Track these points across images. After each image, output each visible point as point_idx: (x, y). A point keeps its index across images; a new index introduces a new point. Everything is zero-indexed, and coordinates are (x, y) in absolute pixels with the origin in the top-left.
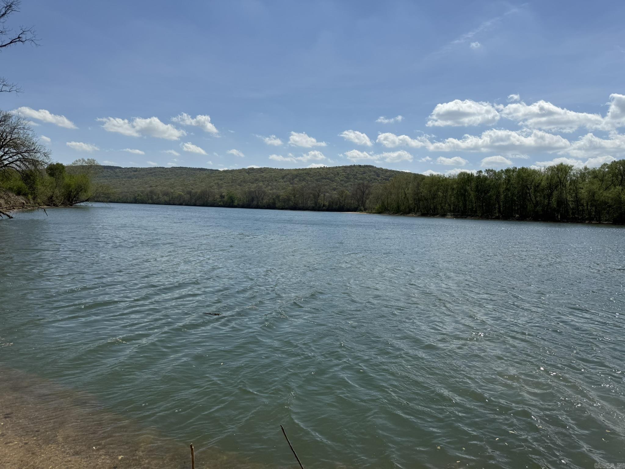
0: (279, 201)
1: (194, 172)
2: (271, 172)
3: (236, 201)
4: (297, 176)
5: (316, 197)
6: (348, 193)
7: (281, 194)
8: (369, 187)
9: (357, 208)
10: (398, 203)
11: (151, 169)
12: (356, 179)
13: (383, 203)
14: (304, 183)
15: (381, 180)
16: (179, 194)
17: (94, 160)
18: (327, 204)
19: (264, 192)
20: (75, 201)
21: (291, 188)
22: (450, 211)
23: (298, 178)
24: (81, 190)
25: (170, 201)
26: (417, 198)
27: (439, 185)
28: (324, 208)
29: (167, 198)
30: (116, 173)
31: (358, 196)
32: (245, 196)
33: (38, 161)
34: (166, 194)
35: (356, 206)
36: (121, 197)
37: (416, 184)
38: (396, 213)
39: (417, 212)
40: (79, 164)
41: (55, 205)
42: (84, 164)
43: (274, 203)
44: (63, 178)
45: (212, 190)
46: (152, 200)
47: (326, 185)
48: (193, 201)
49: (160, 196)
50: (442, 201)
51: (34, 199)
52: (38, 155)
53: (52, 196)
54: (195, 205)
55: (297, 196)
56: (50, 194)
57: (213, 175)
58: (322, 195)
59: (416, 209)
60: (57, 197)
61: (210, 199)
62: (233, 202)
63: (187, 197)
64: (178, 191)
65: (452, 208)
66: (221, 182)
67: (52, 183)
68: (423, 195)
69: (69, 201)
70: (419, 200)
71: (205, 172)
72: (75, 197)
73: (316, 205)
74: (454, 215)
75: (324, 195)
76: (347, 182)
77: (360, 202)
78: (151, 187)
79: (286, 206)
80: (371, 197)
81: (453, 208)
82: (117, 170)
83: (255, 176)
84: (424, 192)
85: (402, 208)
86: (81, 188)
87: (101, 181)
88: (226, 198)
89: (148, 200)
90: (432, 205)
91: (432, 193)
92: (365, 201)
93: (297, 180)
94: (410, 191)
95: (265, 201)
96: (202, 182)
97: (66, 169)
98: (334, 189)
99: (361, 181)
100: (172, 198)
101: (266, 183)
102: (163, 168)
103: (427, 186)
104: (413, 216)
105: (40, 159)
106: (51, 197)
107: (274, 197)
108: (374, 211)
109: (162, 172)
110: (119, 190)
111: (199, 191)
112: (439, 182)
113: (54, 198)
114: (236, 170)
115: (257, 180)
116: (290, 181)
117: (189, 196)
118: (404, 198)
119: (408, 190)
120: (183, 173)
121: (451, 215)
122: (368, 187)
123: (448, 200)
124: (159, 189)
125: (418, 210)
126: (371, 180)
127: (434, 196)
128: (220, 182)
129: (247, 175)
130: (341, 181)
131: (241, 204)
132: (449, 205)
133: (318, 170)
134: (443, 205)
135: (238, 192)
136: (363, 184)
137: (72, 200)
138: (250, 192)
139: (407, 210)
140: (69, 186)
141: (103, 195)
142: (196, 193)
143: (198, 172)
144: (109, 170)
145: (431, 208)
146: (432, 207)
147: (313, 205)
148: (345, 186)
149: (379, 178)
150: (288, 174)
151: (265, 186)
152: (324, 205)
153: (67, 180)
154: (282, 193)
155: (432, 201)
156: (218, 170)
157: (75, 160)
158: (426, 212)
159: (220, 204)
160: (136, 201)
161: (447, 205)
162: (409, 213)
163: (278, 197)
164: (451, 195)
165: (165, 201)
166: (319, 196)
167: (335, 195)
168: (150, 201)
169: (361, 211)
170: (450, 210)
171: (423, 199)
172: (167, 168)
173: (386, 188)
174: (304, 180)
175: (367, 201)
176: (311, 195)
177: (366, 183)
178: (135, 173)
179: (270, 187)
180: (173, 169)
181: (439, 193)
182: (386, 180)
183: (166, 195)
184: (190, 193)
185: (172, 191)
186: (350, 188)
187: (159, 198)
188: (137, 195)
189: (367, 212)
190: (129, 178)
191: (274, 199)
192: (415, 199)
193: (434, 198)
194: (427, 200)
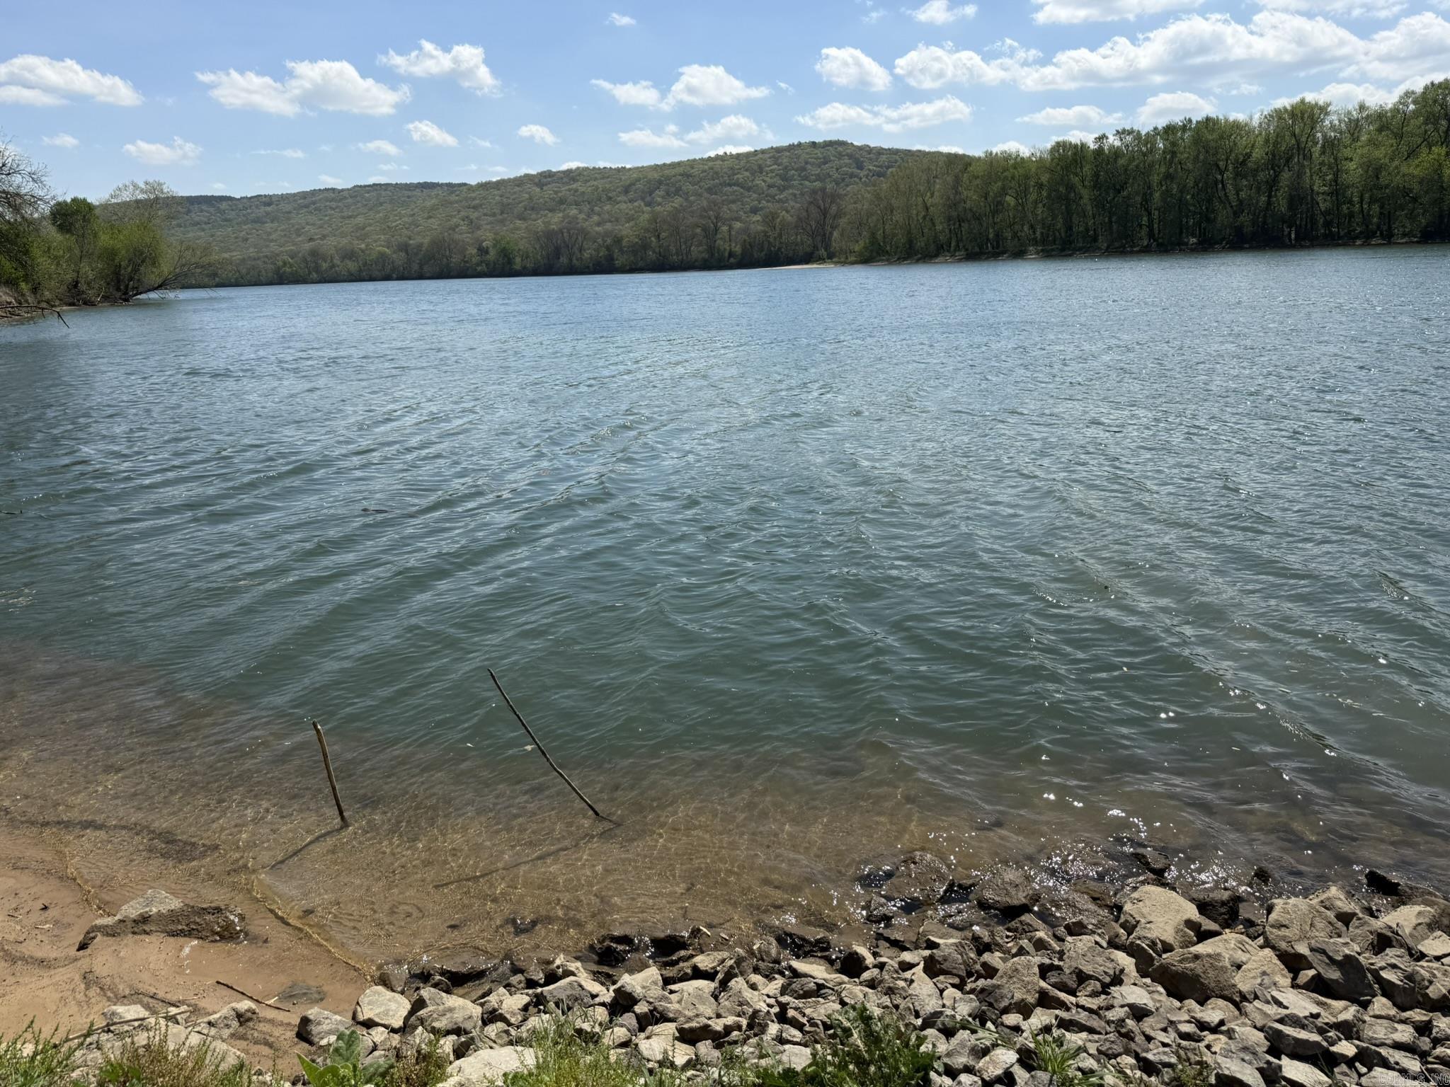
0: (621, 250)
1: (410, 193)
2: (596, 179)
3: (518, 260)
4: (660, 182)
5: (711, 233)
6: (789, 218)
7: (624, 233)
8: (840, 197)
9: (812, 253)
10: (909, 232)
11: (304, 195)
12: (806, 178)
13: (873, 235)
14: (678, 201)
15: (867, 176)
16: (379, 252)
17: (160, 184)
18: (738, 249)
19: (584, 233)
20: (133, 288)
21: (646, 216)
22: (1035, 242)
23: (663, 187)
24: (143, 261)
25: (360, 271)
26: (954, 214)
27: (1006, 178)
28: (732, 260)
29: (352, 266)
30: (222, 212)
31: (813, 223)
32: (538, 247)
33: (18, 195)
34: (350, 255)
35: (808, 250)
36: (244, 271)
37: (950, 179)
38: (905, 259)
39: (955, 251)
40: (126, 197)
41: (89, 303)
42: (141, 196)
43: (610, 258)
44: (95, 235)
45: (457, 237)
46: (317, 272)
47: (733, 202)
48: (415, 267)
49: (337, 261)
50: (1014, 218)
51: (35, 290)
52: (17, 179)
53: (77, 282)
54: (421, 277)
55: (663, 235)
56: (69, 277)
57: (453, 198)
58: (725, 228)
59: (953, 244)
60: (89, 284)
61: (456, 259)
62: (510, 262)
63: (399, 259)
64: (379, 245)
65: (1038, 234)
66: (476, 214)
67: (70, 249)
68: (968, 206)
69: (118, 289)
70: (961, 220)
71: (434, 192)
72: (131, 279)
73: (712, 255)
75: (731, 228)
76: (784, 189)
77: (819, 238)
78: (311, 240)
79: (641, 264)
80: (843, 221)
81: (1042, 233)
82: (224, 205)
83: (556, 193)
84: (971, 197)
85: (920, 243)
86: (143, 257)
87: (191, 235)
88: (492, 252)
89: (310, 273)
90: (991, 230)
91: (990, 199)
92: (831, 233)
93: (662, 193)
94: (936, 200)
95: (586, 255)
96: (430, 217)
97: (97, 212)
98: (754, 211)
99: (818, 184)
100: (365, 264)
101: (586, 208)
102: (333, 190)
103: (978, 181)
104: (946, 262)
105: (23, 191)
106: (76, 284)
107: (609, 241)
108: (852, 259)
109: (332, 200)
110: (237, 255)
111: (426, 241)
112: (1006, 170)
113: (83, 286)
114: (509, 180)
115: (562, 201)
116: (643, 199)
117: (403, 254)
118: (924, 218)
119: (932, 196)
120: (382, 200)
121: (1037, 253)
122: (834, 197)
123: (1030, 217)
124: (330, 245)
125: (958, 246)
126: (843, 180)
127: (998, 207)
128: (474, 215)
129: (538, 190)
130: (770, 186)
131: (530, 265)
132: (1032, 227)
133: (710, 164)
134: (1017, 227)
135: (519, 235)
136: (823, 190)
137: (127, 286)
138: (550, 235)
139: (932, 248)
140: (111, 254)
141: (199, 270)
142: (421, 245)
143: (417, 193)
144: (204, 207)
145: (988, 239)
146: (991, 236)
147: (706, 256)
148: (780, 201)
149: (862, 174)
150: (638, 180)
151: (582, 216)
152: (731, 254)
153: (105, 240)
154: (627, 231)
155: (991, 220)
156: (465, 184)
157: (115, 187)
158: (977, 249)
159: (479, 269)
160: (282, 278)
161: (1026, 228)
162: (936, 256)
163: (618, 241)
164: (1036, 202)
165: (348, 271)
166: (716, 230)
167: (756, 223)
168: (314, 275)
169: (820, 260)
170: (1035, 239)
171: (969, 215)
172: (343, 190)
173: (878, 197)
174: (678, 191)
175: (835, 234)
176: (698, 230)
177: (830, 186)
178: (269, 209)
179: (596, 218)
180: (359, 191)
181: (1008, 198)
182: (880, 175)
183: (350, 259)
184: (404, 248)
185: (363, 246)
186: (792, 203)
187: (333, 266)
188: (281, 263)
189: (836, 263)
190: (255, 221)
191: (608, 248)
192: (949, 219)
193: (995, 212)
194: (978, 218)
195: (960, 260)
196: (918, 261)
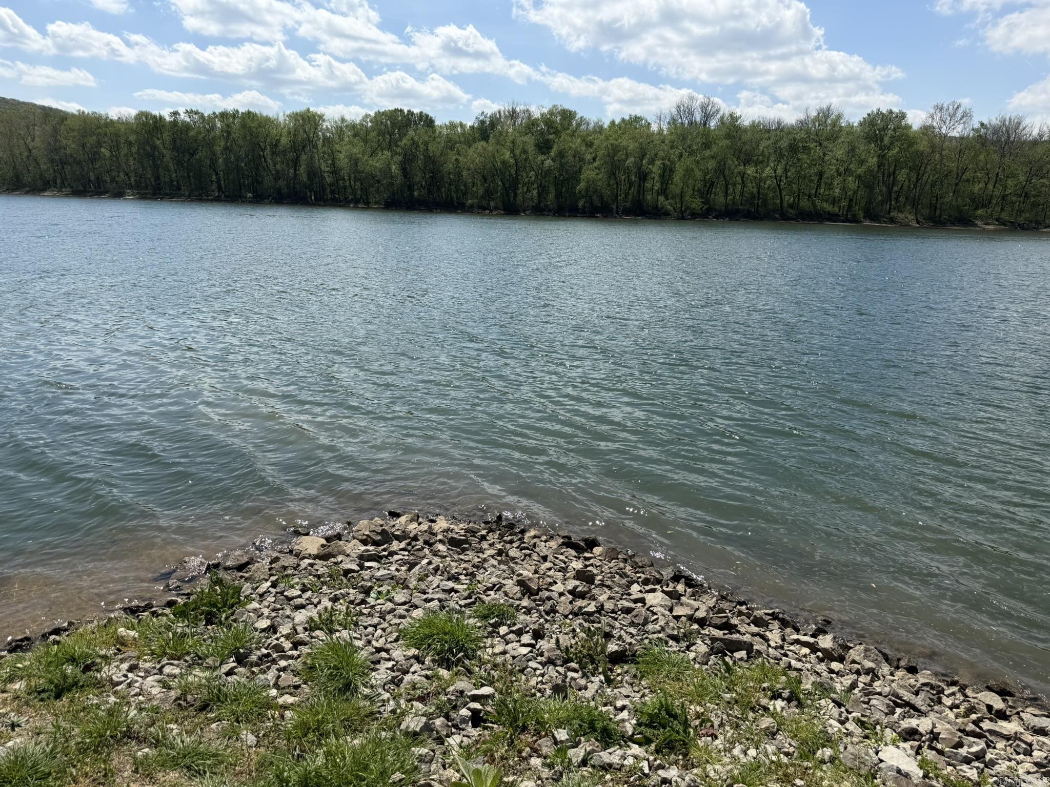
10: (15, 168)
22: (131, 187)
26: (57, 158)
27: (99, 134)
37: (48, 128)
38: (14, 190)
39: (61, 187)
50: (111, 166)
59: (58, 181)
65: (132, 180)
68: (68, 151)
70: (63, 163)
74: (138, 193)
81: (136, 180)
84: (71, 146)
85: (27, 178)
90: (92, 174)
91: (87, 149)
94: (38, 144)
103: (75, 133)
104: (54, 196)
112: (98, 127)
118: (28, 157)
119: (33, 140)
121: (134, 195)
123: (124, 166)
125: (63, 183)
127: (95, 157)
132: (126, 174)
134: (114, 174)
139: (39, 183)
145: (90, 181)
146: (92, 178)
155: (90, 166)
158: (81, 188)
161: (122, 175)
162: (44, 190)
164: (127, 156)
170: (130, 184)
171: (71, 160)
181: (103, 150)
192: (52, 161)
193: (93, 160)
194: (79, 163)
195: (67, 196)
196: (27, 193)
